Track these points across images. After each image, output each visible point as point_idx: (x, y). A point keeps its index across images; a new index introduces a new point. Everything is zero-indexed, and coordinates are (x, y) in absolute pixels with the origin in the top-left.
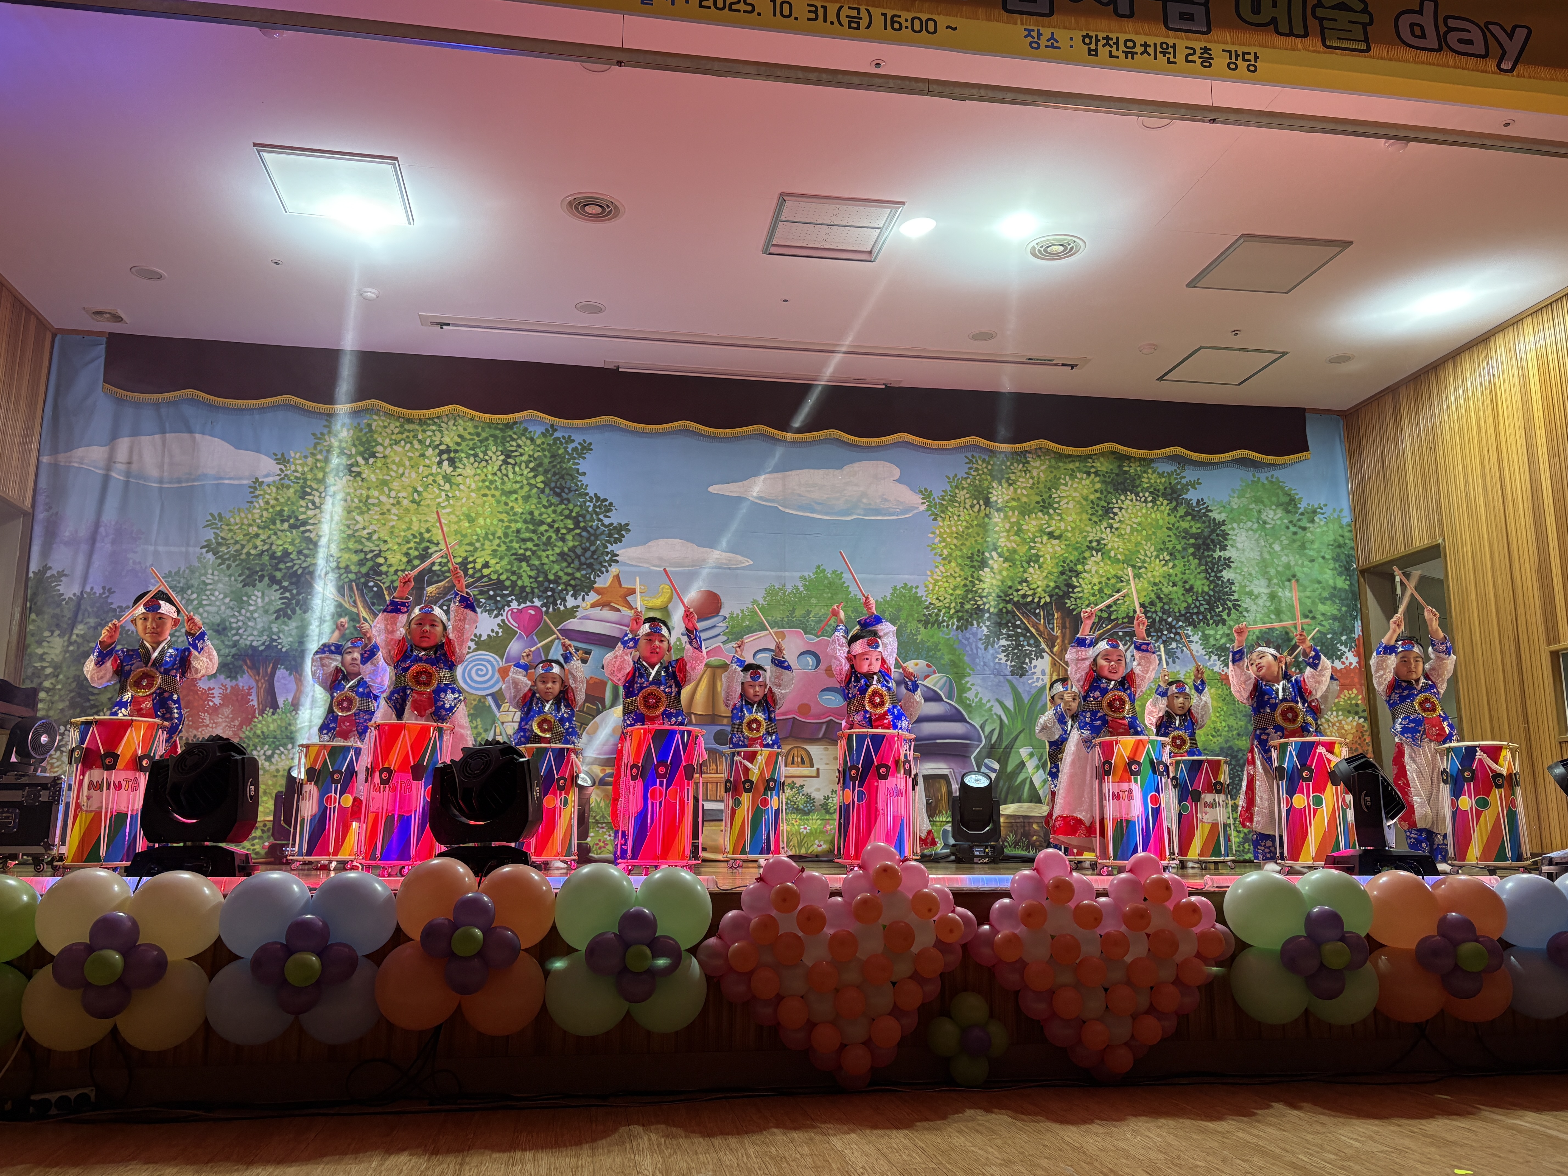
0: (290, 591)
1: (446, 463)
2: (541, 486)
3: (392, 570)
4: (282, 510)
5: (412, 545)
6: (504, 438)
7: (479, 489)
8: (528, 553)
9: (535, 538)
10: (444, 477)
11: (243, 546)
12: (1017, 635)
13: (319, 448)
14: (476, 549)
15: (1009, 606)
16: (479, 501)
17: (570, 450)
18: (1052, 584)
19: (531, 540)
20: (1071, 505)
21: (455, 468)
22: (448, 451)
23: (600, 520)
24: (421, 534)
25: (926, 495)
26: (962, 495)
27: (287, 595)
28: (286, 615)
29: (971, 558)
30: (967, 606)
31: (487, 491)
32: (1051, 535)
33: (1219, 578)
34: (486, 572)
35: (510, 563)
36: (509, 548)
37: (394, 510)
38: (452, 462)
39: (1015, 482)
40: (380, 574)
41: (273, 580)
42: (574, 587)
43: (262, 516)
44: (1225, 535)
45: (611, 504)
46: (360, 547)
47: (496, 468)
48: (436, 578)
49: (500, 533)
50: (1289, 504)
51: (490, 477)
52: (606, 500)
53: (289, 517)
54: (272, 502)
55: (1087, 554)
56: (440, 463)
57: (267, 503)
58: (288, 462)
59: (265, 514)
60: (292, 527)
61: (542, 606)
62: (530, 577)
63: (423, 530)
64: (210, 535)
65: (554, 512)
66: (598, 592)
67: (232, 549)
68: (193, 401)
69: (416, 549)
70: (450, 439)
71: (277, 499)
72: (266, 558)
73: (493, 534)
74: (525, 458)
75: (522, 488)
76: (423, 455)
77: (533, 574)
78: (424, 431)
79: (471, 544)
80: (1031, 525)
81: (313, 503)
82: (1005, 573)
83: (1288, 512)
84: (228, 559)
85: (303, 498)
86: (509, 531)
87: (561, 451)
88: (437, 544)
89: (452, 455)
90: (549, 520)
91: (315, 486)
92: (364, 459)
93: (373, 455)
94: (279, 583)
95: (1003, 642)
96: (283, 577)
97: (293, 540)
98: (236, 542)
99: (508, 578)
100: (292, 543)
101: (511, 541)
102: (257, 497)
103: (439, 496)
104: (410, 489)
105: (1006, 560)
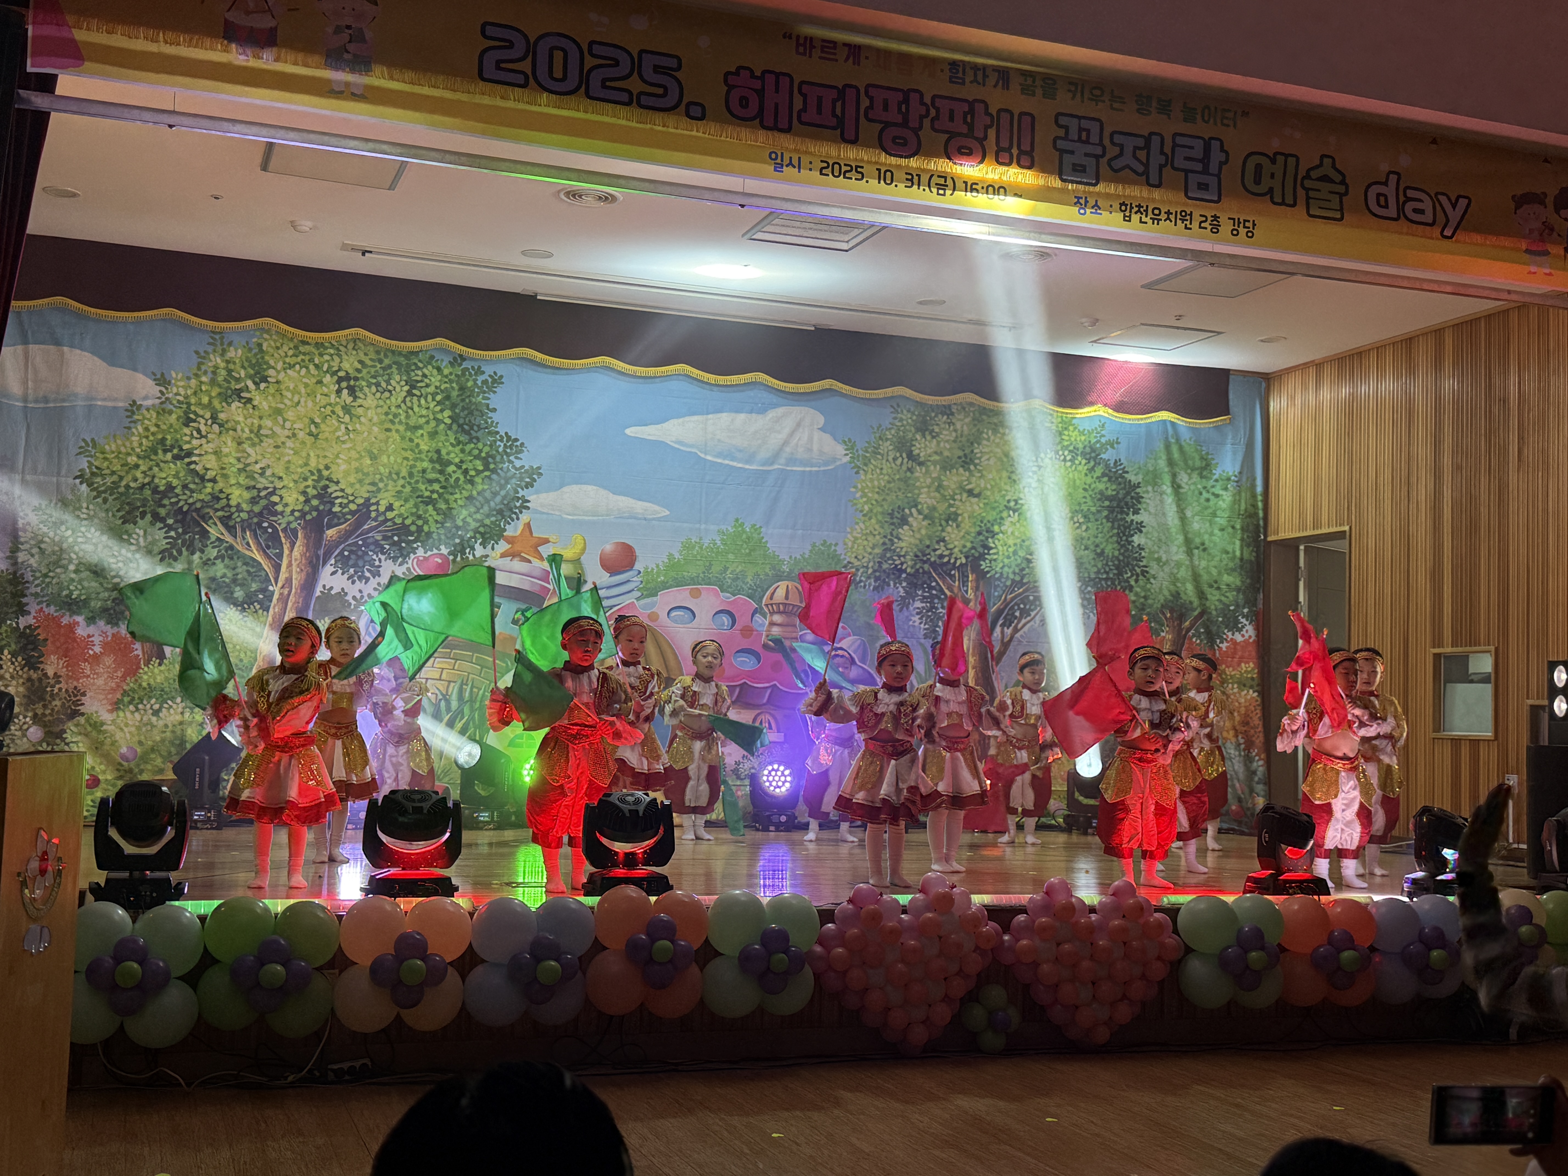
0: (175, 530)
1: (345, 392)
2: (448, 421)
3: (288, 510)
4: (164, 439)
5: (310, 482)
6: (408, 366)
7: (382, 423)
8: (435, 496)
9: (442, 479)
10: (343, 408)
11: (121, 478)
12: (932, 597)
13: (203, 368)
14: (379, 490)
15: (926, 567)
16: (382, 436)
17: (479, 383)
18: (969, 545)
19: (437, 481)
20: (992, 462)
21: (355, 398)
22: (347, 378)
23: (510, 462)
24: (319, 471)
25: (850, 446)
26: (885, 446)
27: (173, 534)
28: (171, 556)
29: (891, 515)
30: (885, 566)
31: (390, 426)
32: (970, 493)
33: (1130, 543)
34: (390, 515)
35: (416, 506)
36: (414, 490)
37: (289, 443)
38: (352, 391)
39: (938, 435)
40: (276, 513)
41: (156, 517)
42: (483, 535)
43: (141, 444)
44: (1139, 499)
45: (522, 444)
46: (253, 483)
47: (400, 400)
48: (336, 521)
49: (404, 472)
50: (1203, 469)
51: (393, 409)
52: (516, 440)
53: (173, 447)
54: (153, 429)
55: (1005, 514)
56: (339, 392)
57: (147, 429)
58: (169, 383)
59: (144, 441)
60: (176, 458)
61: (450, 553)
62: (437, 522)
63: (321, 467)
64: (83, 463)
65: (463, 451)
66: (510, 541)
67: (109, 480)
68: (63, 310)
69: (314, 487)
70: (349, 364)
71: (157, 426)
72: (147, 492)
73: (398, 474)
74: (431, 389)
75: (427, 422)
76: (320, 382)
77: (439, 518)
78: (321, 355)
79: (373, 484)
80: (952, 481)
81: (199, 431)
82: (923, 532)
83: (1202, 477)
84: (105, 492)
85: (187, 426)
86: (415, 471)
87: (470, 384)
88: (337, 483)
89: (352, 383)
90: (457, 460)
91: (201, 412)
92: (255, 383)
93: (265, 379)
94: (163, 520)
95: (918, 604)
96: (168, 514)
97: (177, 473)
98: (113, 473)
99: (413, 523)
100: (176, 476)
101: (417, 482)
102: (135, 422)
103: (338, 429)
104: (307, 421)
105: (926, 517)
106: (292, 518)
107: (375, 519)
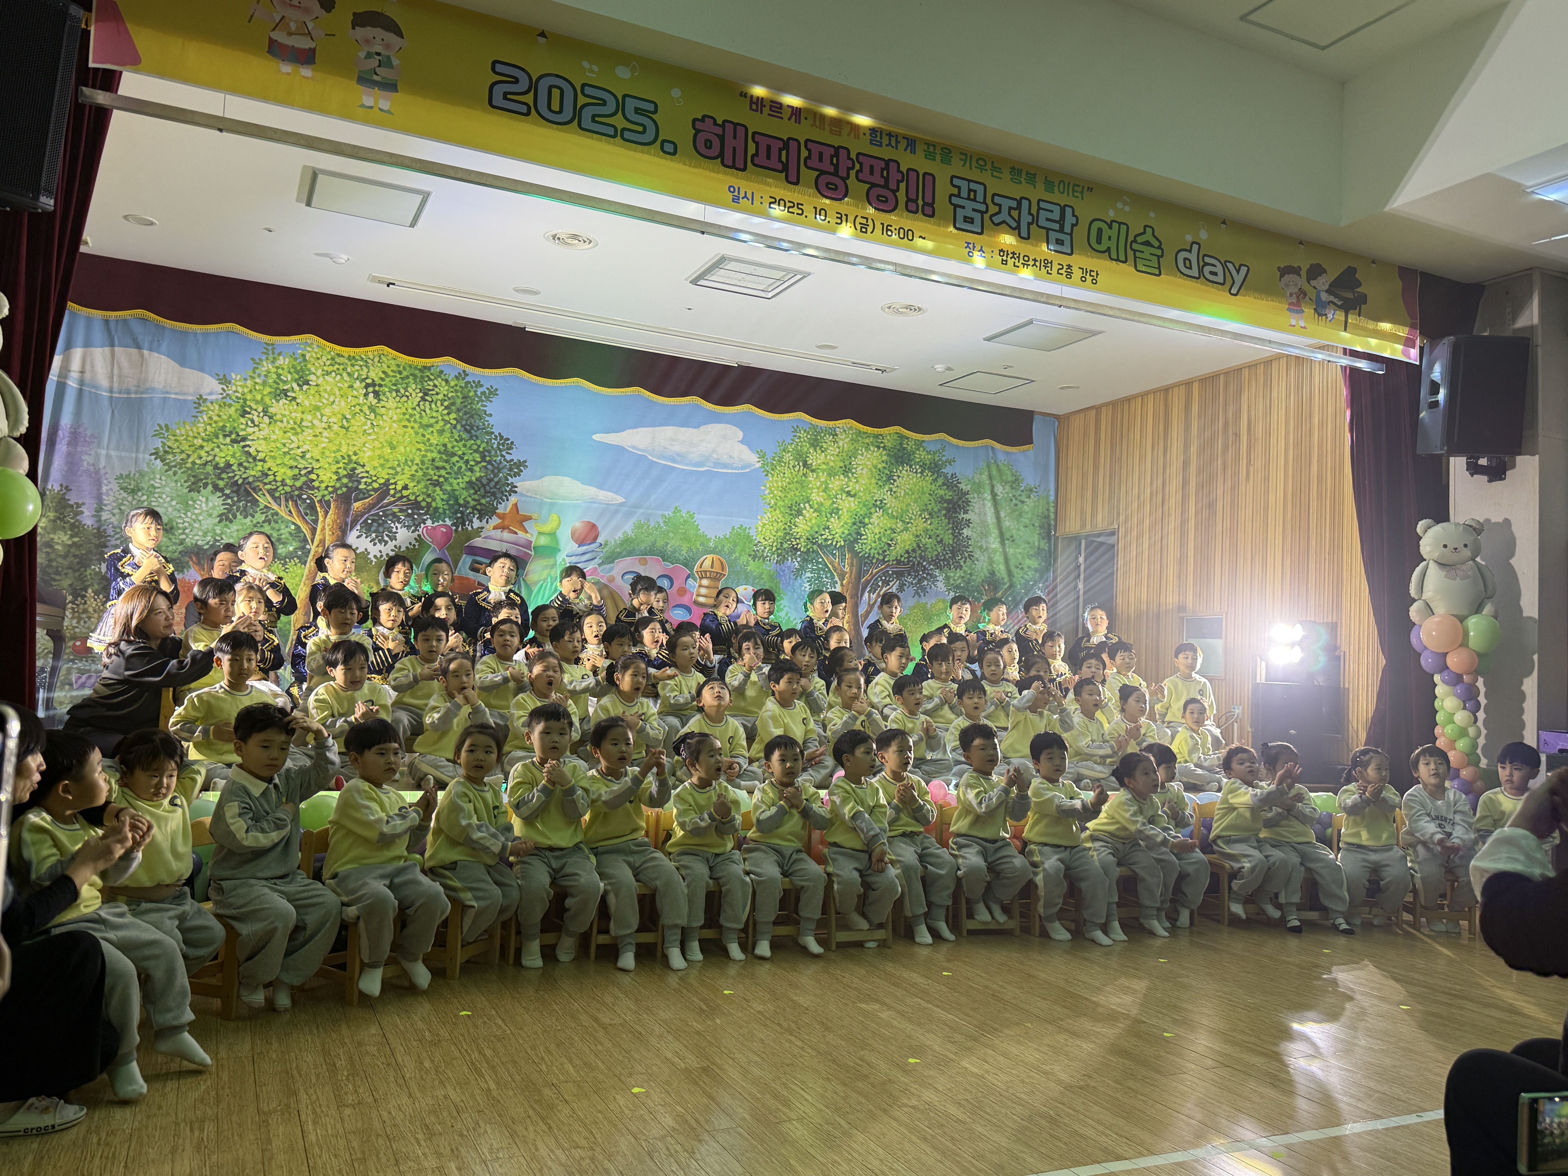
0: (231, 498)
1: (371, 395)
2: (454, 422)
3: (323, 486)
4: (224, 426)
5: (341, 465)
6: (422, 377)
7: (400, 421)
8: (441, 480)
9: (448, 467)
10: (369, 407)
11: (189, 456)
12: (819, 569)
13: (257, 371)
14: (397, 473)
15: (815, 547)
16: (401, 431)
17: (479, 394)
18: (846, 532)
19: (444, 468)
20: (864, 472)
21: (379, 400)
22: (373, 384)
23: (503, 456)
24: (349, 456)
25: (762, 456)
26: (788, 457)
27: (229, 501)
28: (227, 519)
29: (790, 508)
30: (785, 546)
31: (407, 423)
32: (848, 493)
33: (961, 534)
34: (405, 493)
35: (426, 487)
36: (425, 474)
37: (325, 434)
38: (376, 394)
39: (826, 450)
40: (313, 488)
41: (216, 488)
42: (479, 511)
43: (206, 430)
44: (968, 502)
45: (512, 443)
46: (295, 464)
47: (415, 403)
48: (361, 496)
49: (417, 461)
50: (1014, 482)
51: (410, 411)
52: (508, 439)
53: (231, 433)
54: (215, 418)
55: (873, 510)
56: (366, 395)
57: (211, 418)
58: (230, 383)
59: (208, 427)
60: (234, 441)
61: (453, 525)
62: (443, 500)
63: (351, 453)
64: (158, 443)
65: (465, 446)
66: (500, 516)
67: (179, 458)
68: (143, 319)
69: (345, 469)
70: (375, 374)
71: (219, 416)
72: (209, 468)
73: (412, 461)
74: (440, 397)
75: (437, 422)
76: (351, 387)
77: (445, 497)
78: (353, 365)
79: (392, 468)
80: (836, 484)
81: (253, 421)
82: (813, 521)
83: (1012, 488)
84: (175, 466)
85: (243, 417)
86: (426, 460)
87: (471, 394)
88: (363, 466)
89: (377, 388)
90: (460, 453)
91: (254, 407)
92: (299, 385)
93: (307, 383)
94: (222, 490)
95: (809, 575)
96: (225, 486)
97: (234, 453)
98: (182, 452)
99: (424, 500)
100: (233, 456)
101: (427, 468)
102: (201, 412)
103: (365, 424)
104: (340, 416)
105: (815, 511)
106: (326, 492)
107: (393, 496)
